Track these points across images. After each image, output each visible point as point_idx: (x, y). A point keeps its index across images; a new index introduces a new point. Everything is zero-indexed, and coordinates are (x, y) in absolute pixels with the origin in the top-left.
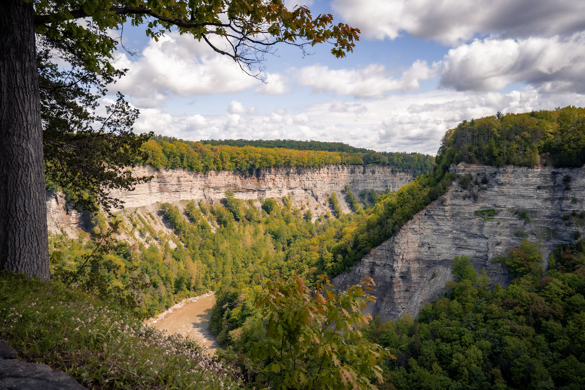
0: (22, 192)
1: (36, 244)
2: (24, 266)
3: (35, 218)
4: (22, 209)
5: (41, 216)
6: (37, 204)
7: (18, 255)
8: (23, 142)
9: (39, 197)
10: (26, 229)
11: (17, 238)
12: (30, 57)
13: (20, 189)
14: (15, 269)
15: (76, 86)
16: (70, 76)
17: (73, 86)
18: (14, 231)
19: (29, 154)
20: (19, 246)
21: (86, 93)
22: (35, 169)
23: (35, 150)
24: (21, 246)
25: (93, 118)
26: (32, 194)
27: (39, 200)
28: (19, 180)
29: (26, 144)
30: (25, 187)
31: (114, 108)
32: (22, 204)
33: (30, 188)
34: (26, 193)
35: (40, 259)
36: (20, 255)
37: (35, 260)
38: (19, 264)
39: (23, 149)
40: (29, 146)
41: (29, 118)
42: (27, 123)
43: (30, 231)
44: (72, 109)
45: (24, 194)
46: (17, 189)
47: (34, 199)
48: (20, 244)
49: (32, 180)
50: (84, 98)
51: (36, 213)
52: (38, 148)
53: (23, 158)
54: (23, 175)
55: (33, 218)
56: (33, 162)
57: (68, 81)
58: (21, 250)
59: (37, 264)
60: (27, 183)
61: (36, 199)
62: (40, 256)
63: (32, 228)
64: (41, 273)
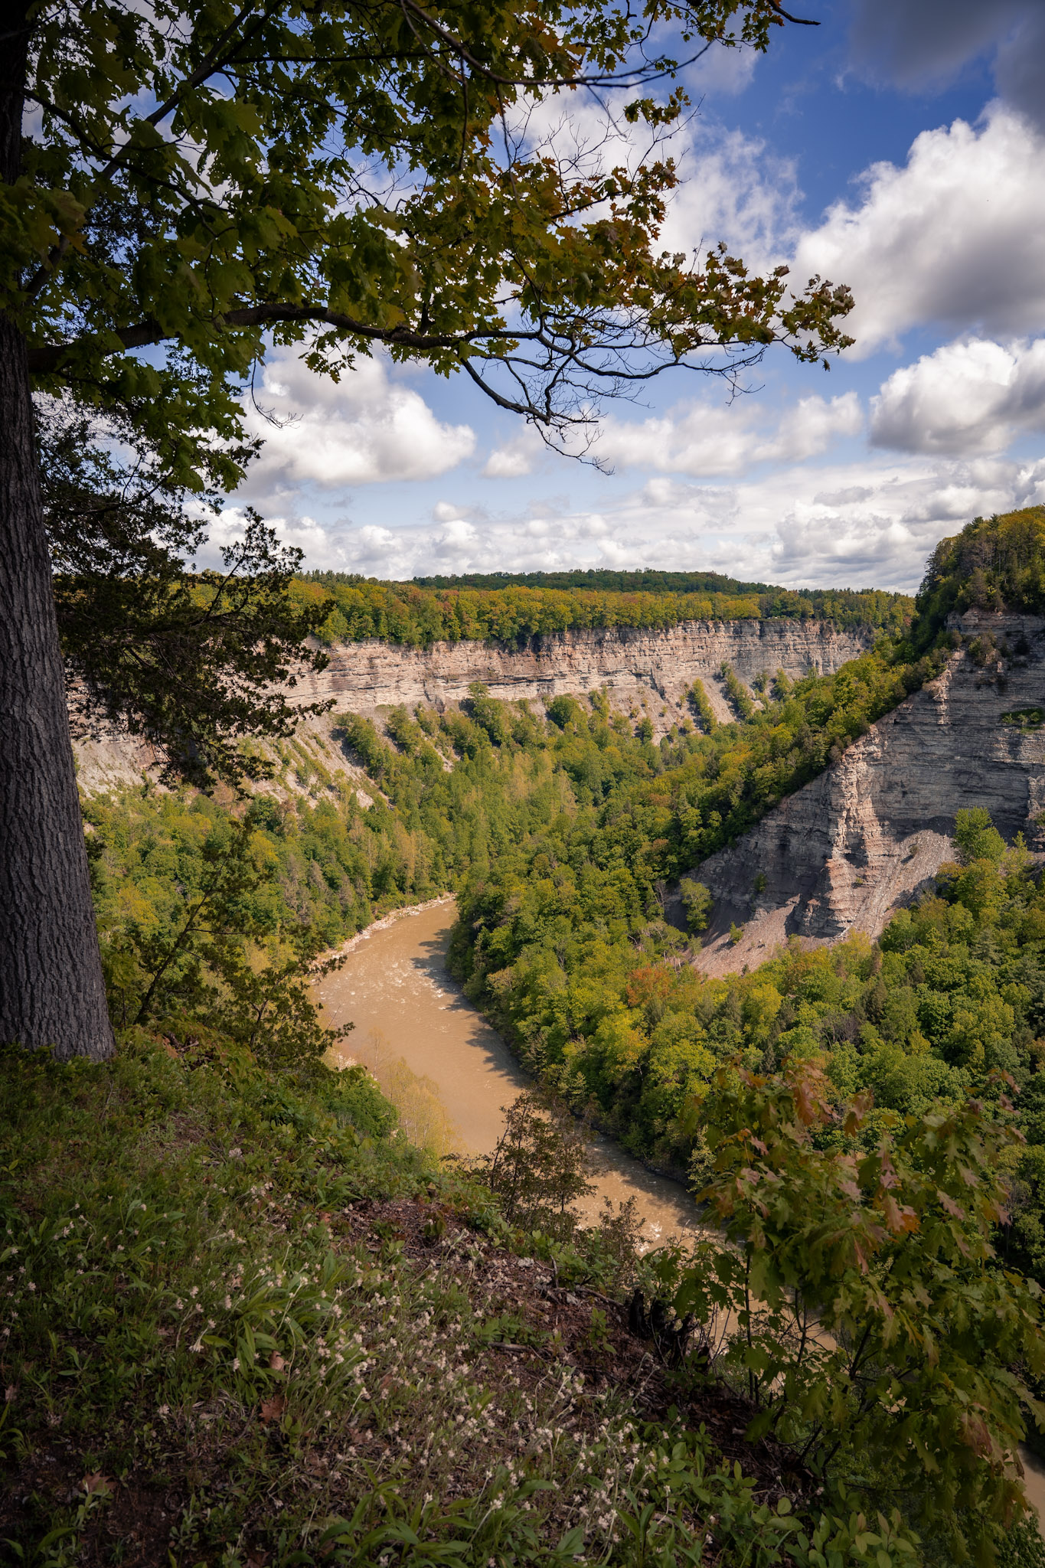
0: (22, 839)
1: (69, 968)
2: (44, 1026)
3: (60, 901)
4: (27, 882)
5: (74, 893)
6: (62, 864)
7: (28, 1001)
8: (13, 703)
9: (66, 845)
10: (39, 934)
11: (21, 958)
12: (19, 466)
13: (16, 829)
14: (24, 1036)
15: (151, 501)
16: (136, 480)
17: (144, 503)
18: (12, 940)
19: (32, 734)
20: (29, 977)
21: (174, 516)
22: (49, 771)
23: (46, 721)
24: (33, 978)
25: (193, 579)
26: (47, 839)
27: (67, 853)
28: (11, 805)
29: (23, 707)
30: (27, 823)
31: (241, 551)
32: (25, 870)
33: (40, 825)
34: (32, 839)
35: (83, 1004)
36: (32, 999)
37: (71, 1009)
38: (32, 1023)
39: (15, 722)
40: (30, 711)
41: (26, 633)
42: (22, 650)
43: (52, 935)
44: (143, 558)
45: (28, 842)
46: (10, 831)
47: (53, 853)
48: (28, 972)
49: (46, 803)
50: (168, 528)
51: (61, 889)
52: (54, 714)
53: (18, 748)
54: (22, 795)
55: (56, 903)
56: (44, 754)
57: (131, 493)
58: (33, 987)
59: (78, 1018)
60: (32, 812)
61: (59, 853)
62: (81, 996)
63: (54, 927)
64: (90, 1037)
